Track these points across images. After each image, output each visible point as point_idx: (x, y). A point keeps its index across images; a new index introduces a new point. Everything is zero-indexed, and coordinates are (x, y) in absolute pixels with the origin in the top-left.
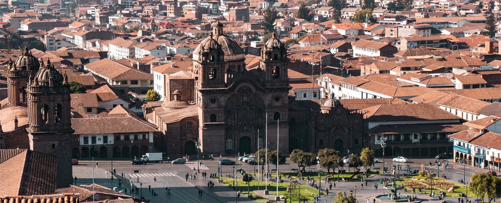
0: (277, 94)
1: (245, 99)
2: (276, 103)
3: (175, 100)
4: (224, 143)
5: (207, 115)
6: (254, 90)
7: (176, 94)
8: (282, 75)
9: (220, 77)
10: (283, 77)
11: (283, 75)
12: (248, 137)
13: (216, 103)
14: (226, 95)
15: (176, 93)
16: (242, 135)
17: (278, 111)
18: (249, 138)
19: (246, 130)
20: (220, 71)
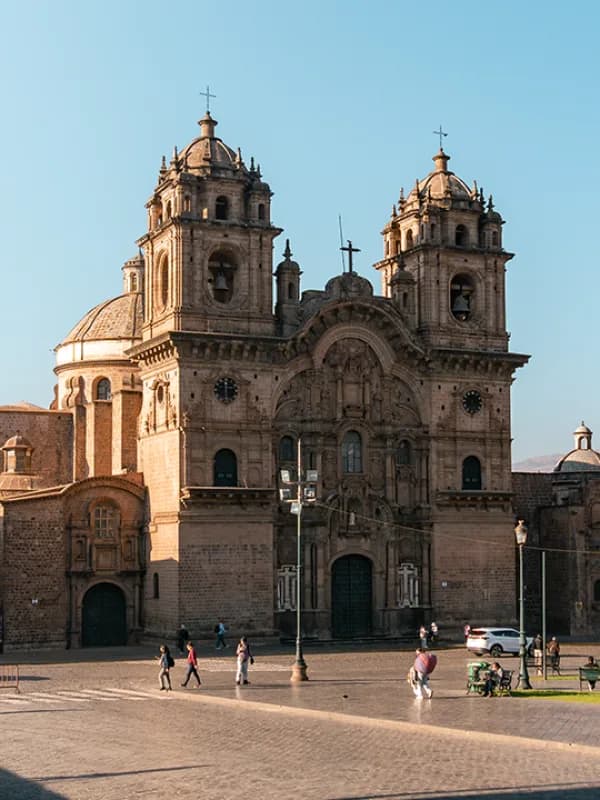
0: (472, 380)
1: (352, 394)
2: (468, 419)
3: (11, 471)
4: (271, 581)
5: (198, 454)
6: (387, 358)
7: (16, 449)
8: (487, 307)
9: (255, 291)
10: (492, 315)
11: (492, 309)
12: (361, 556)
13: (239, 401)
14: (277, 370)
15: (14, 445)
16: (343, 547)
17: (476, 450)
18: (366, 563)
19: (358, 525)
20: (255, 265)
